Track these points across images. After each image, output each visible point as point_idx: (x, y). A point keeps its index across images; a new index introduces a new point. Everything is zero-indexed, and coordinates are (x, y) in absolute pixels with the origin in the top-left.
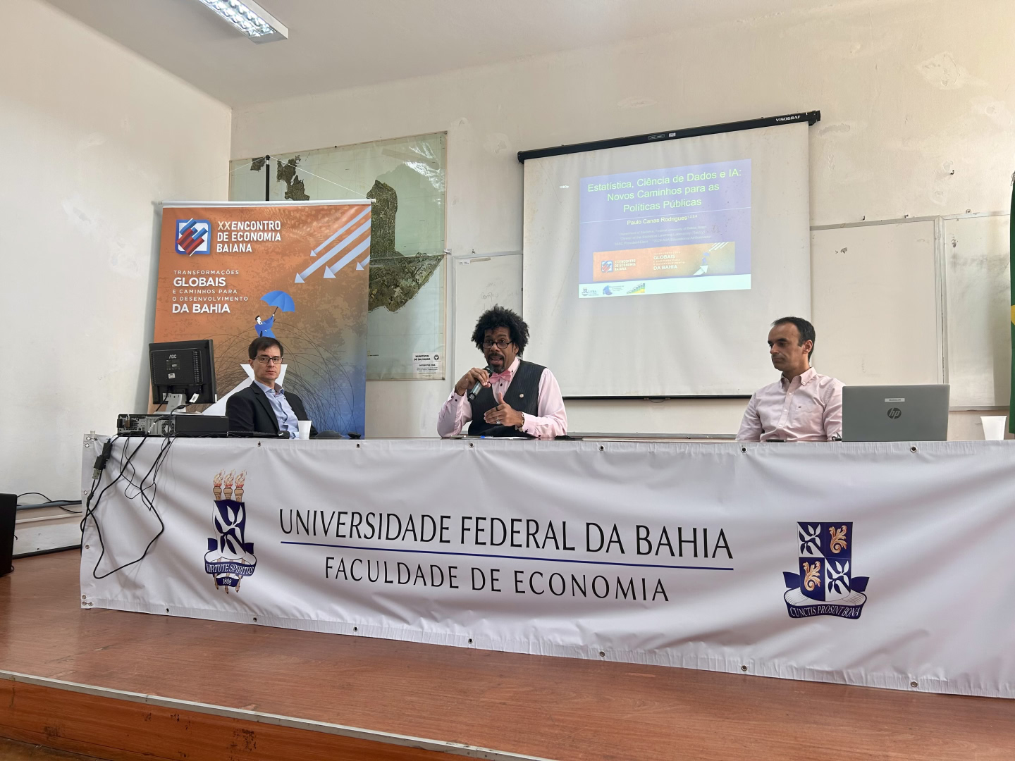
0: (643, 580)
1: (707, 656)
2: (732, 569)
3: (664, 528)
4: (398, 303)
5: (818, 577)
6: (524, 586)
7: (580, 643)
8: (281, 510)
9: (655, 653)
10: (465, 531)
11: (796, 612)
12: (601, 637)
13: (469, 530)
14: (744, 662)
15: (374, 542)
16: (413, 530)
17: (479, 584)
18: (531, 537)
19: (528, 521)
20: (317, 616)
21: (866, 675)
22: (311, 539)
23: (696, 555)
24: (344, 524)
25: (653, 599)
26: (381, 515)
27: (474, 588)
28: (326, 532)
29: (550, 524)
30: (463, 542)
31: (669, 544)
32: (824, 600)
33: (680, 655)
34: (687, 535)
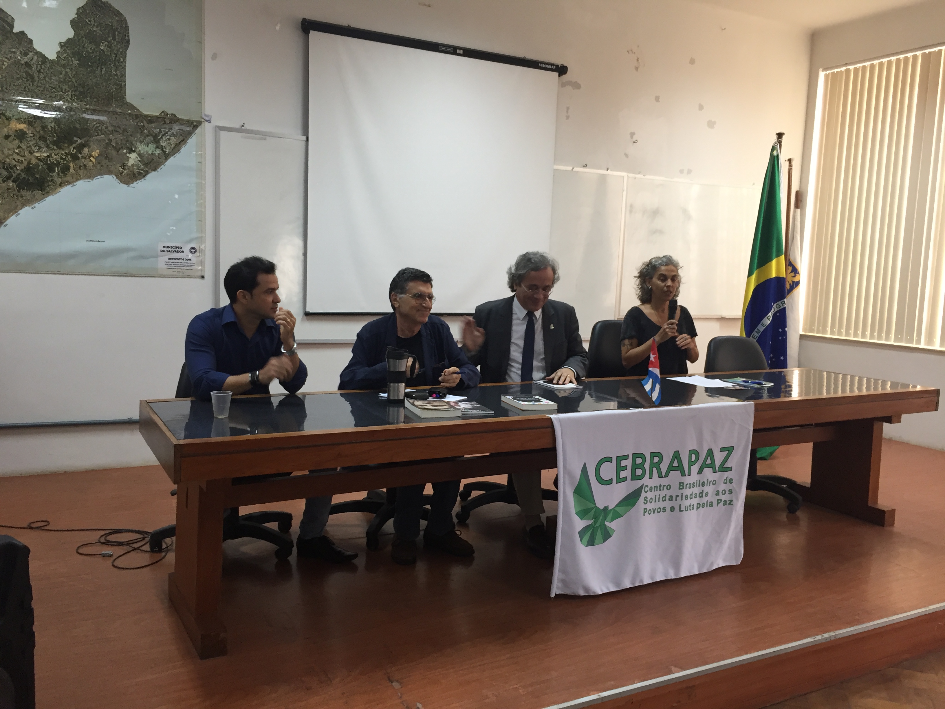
4: (134, 174)
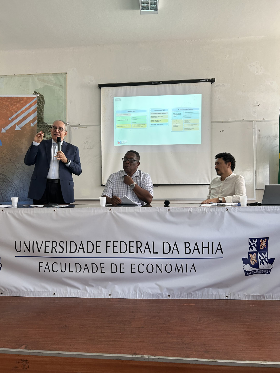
0: (187, 264)
1: (212, 293)
2: (223, 258)
3: (196, 242)
5: (256, 259)
6: (135, 270)
7: (159, 292)
8: (15, 242)
9: (191, 294)
10: (108, 248)
11: (247, 273)
12: (168, 289)
13: (110, 247)
14: (227, 294)
15: (64, 254)
16: (83, 248)
17: (114, 270)
18: (138, 249)
19: (137, 242)
20: (35, 289)
21: (272, 296)
22: (31, 254)
23: (209, 253)
24: (48, 247)
25: (190, 272)
26: (67, 242)
27: (112, 272)
28: (39, 251)
29: (147, 243)
30: (107, 252)
31: (198, 249)
32: (258, 268)
33: (201, 294)
34: (206, 245)
